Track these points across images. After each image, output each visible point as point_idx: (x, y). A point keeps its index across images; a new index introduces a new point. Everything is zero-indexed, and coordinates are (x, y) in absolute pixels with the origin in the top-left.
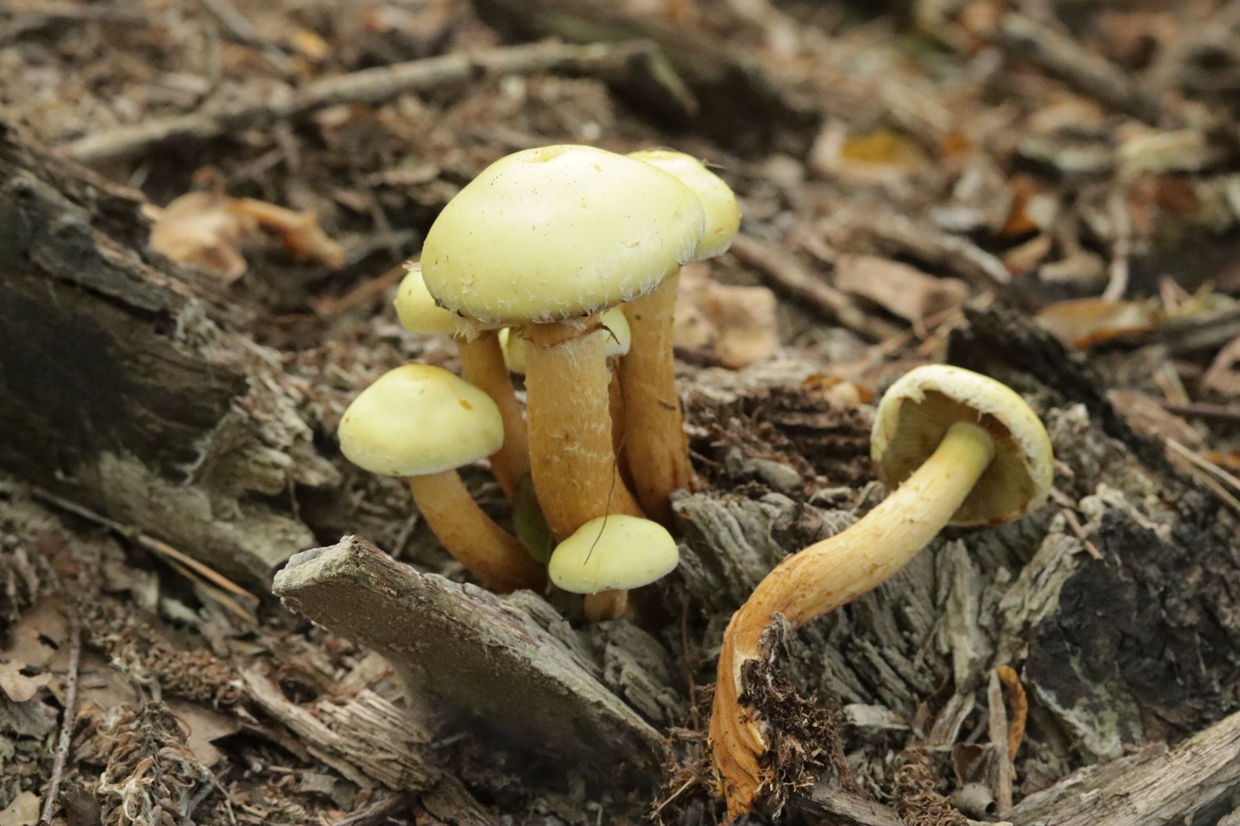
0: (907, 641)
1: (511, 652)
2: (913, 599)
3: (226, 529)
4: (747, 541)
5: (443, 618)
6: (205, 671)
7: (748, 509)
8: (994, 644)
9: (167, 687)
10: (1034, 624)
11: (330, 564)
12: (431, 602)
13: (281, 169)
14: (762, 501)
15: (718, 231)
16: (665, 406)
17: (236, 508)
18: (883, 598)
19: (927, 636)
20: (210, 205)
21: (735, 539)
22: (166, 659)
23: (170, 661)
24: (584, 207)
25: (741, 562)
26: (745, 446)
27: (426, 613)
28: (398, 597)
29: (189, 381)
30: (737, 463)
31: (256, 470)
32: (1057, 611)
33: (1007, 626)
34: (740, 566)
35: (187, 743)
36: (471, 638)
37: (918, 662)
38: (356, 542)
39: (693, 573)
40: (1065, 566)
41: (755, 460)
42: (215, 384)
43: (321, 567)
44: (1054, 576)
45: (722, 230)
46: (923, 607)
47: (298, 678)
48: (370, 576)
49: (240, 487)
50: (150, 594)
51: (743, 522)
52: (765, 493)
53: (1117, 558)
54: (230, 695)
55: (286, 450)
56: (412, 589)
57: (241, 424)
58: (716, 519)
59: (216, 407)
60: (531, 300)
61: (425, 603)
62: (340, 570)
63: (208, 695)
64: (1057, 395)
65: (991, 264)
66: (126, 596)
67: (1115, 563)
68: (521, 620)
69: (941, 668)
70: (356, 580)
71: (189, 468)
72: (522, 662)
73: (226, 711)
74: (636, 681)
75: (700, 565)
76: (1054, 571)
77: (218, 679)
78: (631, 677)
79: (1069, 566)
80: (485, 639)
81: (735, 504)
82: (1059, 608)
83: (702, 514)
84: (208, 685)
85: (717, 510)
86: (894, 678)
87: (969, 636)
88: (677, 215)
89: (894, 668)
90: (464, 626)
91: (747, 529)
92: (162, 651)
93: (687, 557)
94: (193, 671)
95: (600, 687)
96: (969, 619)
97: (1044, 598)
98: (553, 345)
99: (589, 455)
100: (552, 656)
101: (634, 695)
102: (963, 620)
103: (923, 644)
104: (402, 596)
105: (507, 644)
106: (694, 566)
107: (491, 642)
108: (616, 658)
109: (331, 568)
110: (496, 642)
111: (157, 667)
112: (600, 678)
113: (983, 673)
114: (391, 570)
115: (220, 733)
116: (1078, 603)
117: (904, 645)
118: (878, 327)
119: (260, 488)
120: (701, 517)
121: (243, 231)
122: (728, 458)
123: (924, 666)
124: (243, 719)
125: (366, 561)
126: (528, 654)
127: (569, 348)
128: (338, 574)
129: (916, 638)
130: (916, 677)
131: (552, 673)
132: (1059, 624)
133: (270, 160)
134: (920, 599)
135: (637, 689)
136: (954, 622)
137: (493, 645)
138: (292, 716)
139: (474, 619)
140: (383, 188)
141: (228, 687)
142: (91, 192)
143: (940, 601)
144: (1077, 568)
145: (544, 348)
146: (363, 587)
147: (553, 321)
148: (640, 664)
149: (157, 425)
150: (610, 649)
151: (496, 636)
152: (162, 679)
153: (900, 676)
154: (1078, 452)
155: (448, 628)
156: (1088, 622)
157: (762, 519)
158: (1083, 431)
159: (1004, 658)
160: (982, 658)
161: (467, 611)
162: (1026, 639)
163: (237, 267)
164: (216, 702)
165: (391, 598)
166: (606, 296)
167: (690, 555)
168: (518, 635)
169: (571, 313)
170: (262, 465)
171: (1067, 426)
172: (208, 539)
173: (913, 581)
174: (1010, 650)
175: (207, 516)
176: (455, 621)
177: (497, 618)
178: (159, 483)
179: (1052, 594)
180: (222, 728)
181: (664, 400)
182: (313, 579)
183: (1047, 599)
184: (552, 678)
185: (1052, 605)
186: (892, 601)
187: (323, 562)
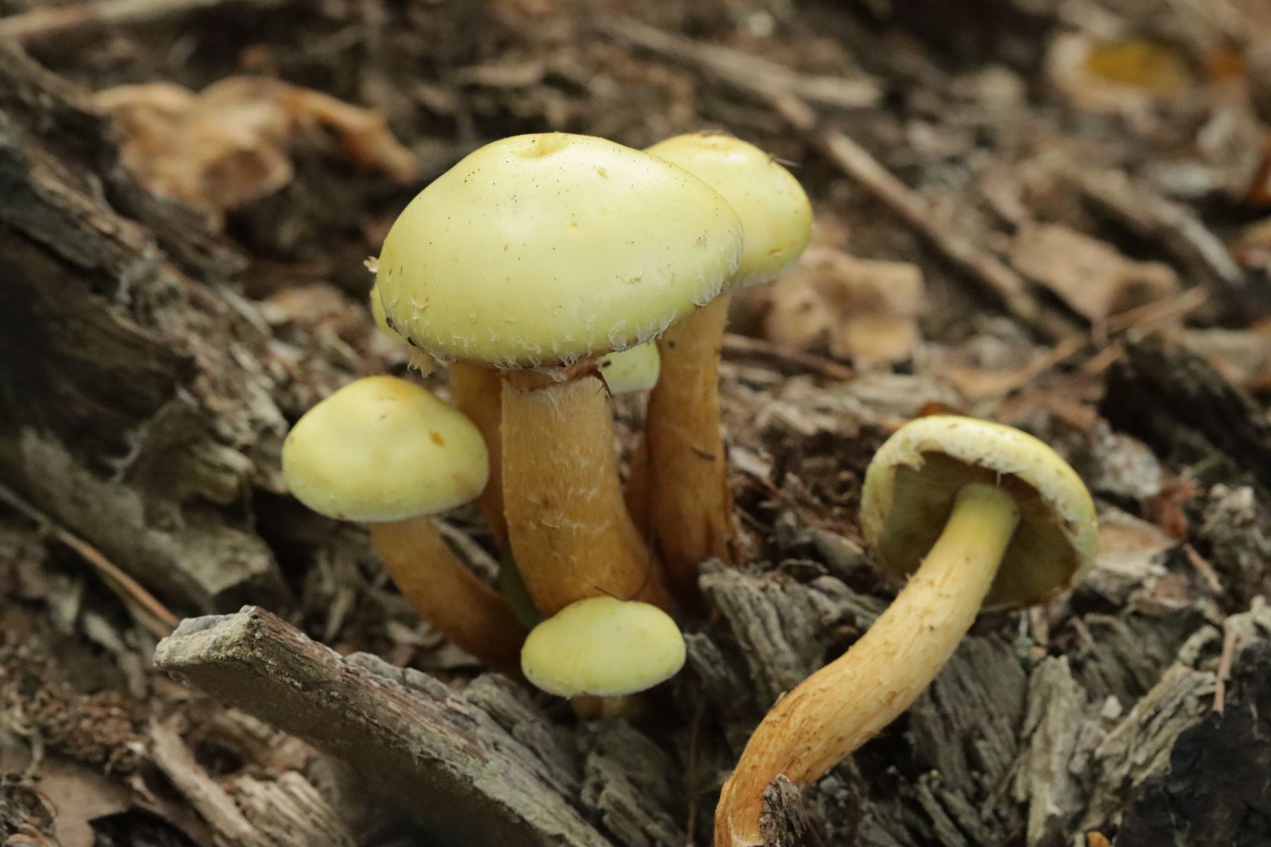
0: (977, 783)
1: (448, 767)
2: (989, 732)
3: (161, 541)
4: (785, 637)
5: (362, 720)
6: (100, 726)
7: (792, 595)
8: (1085, 797)
9: (52, 742)
10: (1136, 783)
11: (221, 643)
12: (347, 699)
13: (357, 53)
14: (813, 587)
15: (772, 252)
16: (701, 455)
17: (177, 516)
18: (952, 729)
19: (1000, 781)
20: (254, 96)
21: (768, 635)
22: (52, 708)
23: (59, 710)
24: (575, 225)
25: (772, 665)
26: (800, 510)
27: (340, 713)
28: (304, 690)
29: (126, 360)
30: (789, 531)
31: (203, 471)
32: (1166, 769)
33: (1103, 779)
34: (769, 670)
35: (51, 826)
36: (398, 746)
37: (987, 812)
38: (255, 617)
39: (711, 671)
40: (1186, 711)
41: (811, 529)
42: (155, 366)
43: (210, 644)
44: (1170, 723)
45: (778, 250)
46: (1002, 742)
47: (222, 742)
48: (267, 663)
49: (184, 489)
50: (68, 608)
51: (783, 611)
52: (819, 574)
53: (1253, 709)
54: (126, 760)
55: (245, 450)
56: (323, 682)
57: (187, 414)
58: (747, 607)
59: (154, 394)
60: (493, 341)
61: (339, 700)
62: (230, 653)
63: (99, 757)
64: (1231, 464)
65: (1211, 248)
66: (40, 606)
67: (1250, 715)
68: (473, 720)
69: (1014, 822)
70: (249, 665)
71: (119, 464)
72: (461, 781)
73: (117, 779)
74: (619, 806)
75: (722, 662)
76: (1172, 717)
77: (115, 738)
78: (612, 799)
79: (1192, 711)
80: (415, 749)
81: (776, 587)
82: (1169, 766)
83: (730, 597)
84: (101, 744)
85: (750, 595)
86: (951, 831)
87: (1053, 784)
88: (701, 242)
89: (954, 818)
90: (388, 731)
91: (787, 620)
92: (51, 695)
93: (706, 652)
94: (86, 724)
95: (568, 813)
96: (1057, 764)
97: (1153, 752)
98: (532, 389)
99: (575, 526)
100: (503, 775)
101: (614, 823)
102: (1049, 763)
103: (996, 789)
104: (310, 689)
105: (443, 757)
106: (713, 664)
107: (422, 752)
108: (598, 772)
109: (221, 647)
110: (429, 754)
111: (41, 717)
112: (573, 800)
113: (1065, 833)
114: (297, 656)
115: (106, 808)
116: (1194, 763)
117: (970, 787)
118: (1055, 324)
119: (208, 493)
120: (728, 602)
121: (295, 127)
122: (779, 523)
123: (993, 817)
124: (138, 793)
125: (263, 644)
126: (470, 771)
127: (552, 396)
128: (227, 656)
129: (987, 781)
130: (981, 831)
131: (499, 797)
132: (1165, 789)
133: (347, 37)
134: (999, 731)
135: (619, 815)
136: (1038, 763)
137: (425, 757)
138: (199, 794)
139: (402, 723)
140: (473, 89)
141: (124, 750)
142: (46, 101)
143: (1025, 733)
144: (1202, 715)
145: (522, 391)
146: (260, 675)
147: (520, 368)
148: (631, 781)
149: (83, 408)
150: (593, 761)
151: (430, 746)
152: (45, 731)
153: (961, 829)
154: (1238, 549)
155: (368, 731)
156: (1204, 789)
157: (809, 610)
158: (1246, 524)
159: (1095, 820)
160: (1066, 814)
161: (394, 712)
162: (1124, 799)
163: (280, 173)
164: (108, 768)
165: (295, 691)
166: (590, 344)
167: (708, 648)
168: (461, 746)
169: (543, 361)
170: (212, 466)
171: (1226, 516)
172: (139, 550)
173: (992, 707)
174: (1104, 810)
175: (138, 522)
176: (377, 725)
177: (436, 721)
178: (85, 477)
179: (1164, 746)
180: (111, 801)
181: (701, 448)
182: (199, 657)
183: (1158, 752)
184: (500, 803)
185: (1163, 760)
186: (962, 730)
187: (214, 637)
